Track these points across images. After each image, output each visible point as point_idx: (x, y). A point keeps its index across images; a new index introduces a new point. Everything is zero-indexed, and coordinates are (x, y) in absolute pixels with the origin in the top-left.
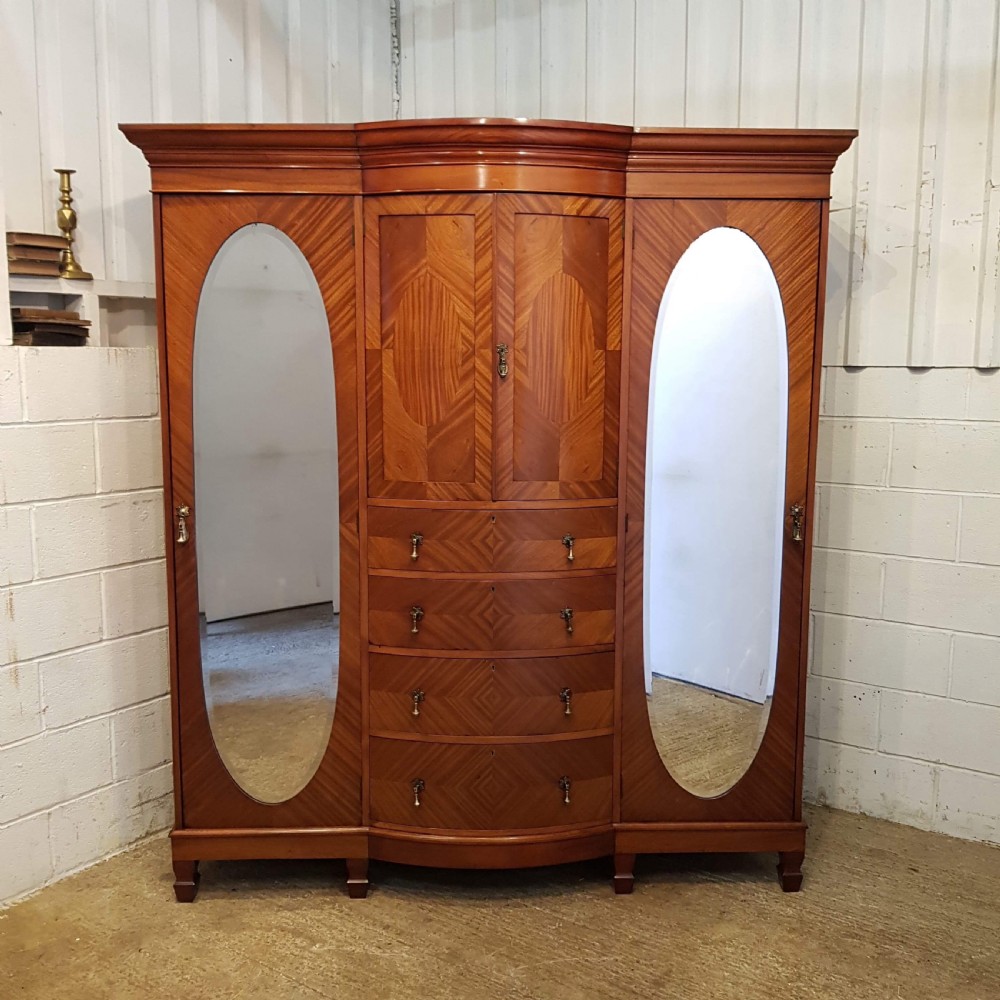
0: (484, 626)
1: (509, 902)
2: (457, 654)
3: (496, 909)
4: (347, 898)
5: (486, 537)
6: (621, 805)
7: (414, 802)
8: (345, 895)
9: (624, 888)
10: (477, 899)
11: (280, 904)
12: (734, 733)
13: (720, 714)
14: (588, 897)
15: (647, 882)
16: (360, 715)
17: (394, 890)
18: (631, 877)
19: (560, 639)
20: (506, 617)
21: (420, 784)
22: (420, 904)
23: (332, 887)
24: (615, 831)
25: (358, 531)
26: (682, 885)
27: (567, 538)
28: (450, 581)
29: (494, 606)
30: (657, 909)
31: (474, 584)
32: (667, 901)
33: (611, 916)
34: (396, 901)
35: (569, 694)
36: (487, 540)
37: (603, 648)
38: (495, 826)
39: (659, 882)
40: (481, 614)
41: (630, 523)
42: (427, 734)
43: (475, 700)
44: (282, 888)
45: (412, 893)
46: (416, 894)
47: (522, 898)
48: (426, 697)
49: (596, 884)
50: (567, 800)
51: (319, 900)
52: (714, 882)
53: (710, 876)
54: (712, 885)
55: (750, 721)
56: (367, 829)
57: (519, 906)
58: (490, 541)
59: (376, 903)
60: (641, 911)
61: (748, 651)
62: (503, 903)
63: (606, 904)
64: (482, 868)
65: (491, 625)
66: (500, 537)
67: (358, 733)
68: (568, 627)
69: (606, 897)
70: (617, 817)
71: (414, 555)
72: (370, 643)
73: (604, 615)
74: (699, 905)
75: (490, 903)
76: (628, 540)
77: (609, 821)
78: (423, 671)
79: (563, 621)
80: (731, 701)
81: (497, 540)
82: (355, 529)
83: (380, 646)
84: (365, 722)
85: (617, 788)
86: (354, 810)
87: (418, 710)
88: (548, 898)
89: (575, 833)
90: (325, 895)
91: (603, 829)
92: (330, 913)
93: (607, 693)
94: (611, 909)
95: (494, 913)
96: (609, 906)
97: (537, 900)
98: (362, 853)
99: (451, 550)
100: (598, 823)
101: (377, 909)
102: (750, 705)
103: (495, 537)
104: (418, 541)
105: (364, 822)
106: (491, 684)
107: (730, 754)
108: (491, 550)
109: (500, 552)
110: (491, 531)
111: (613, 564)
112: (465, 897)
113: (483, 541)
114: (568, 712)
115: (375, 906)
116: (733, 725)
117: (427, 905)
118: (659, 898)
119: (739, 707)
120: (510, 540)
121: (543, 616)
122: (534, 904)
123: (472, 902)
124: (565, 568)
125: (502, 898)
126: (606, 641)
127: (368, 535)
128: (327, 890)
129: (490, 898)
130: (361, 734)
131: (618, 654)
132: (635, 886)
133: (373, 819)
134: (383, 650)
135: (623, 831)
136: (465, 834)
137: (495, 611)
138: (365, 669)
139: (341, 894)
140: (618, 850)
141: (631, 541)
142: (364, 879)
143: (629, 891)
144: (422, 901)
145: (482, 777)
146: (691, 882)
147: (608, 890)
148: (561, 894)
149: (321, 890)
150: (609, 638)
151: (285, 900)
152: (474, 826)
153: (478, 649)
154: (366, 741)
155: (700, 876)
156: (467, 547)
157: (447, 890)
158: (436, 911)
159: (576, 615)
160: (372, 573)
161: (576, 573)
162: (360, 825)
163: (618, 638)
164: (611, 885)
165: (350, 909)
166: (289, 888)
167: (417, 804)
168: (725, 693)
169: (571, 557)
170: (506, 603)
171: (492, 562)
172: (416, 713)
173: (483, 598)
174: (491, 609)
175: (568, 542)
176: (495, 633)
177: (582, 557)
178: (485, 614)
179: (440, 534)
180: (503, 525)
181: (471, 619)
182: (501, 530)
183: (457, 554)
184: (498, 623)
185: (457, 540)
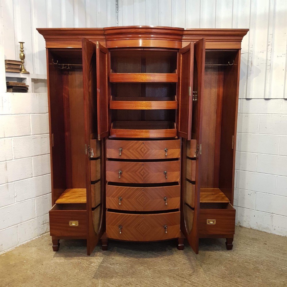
0: (140, 176)
5: (141, 149)
8: (101, 250)
9: (181, 248)
14: (171, 251)
15: (188, 247)
18: (183, 245)
19: (163, 180)
20: (147, 173)
27: (166, 149)
29: (143, 170)
30: (190, 254)
36: (142, 150)
40: (139, 173)
43: (138, 200)
46: (121, 250)
47: (152, 251)
48: (123, 199)
50: (166, 232)
52: (207, 247)
59: (110, 252)
60: (186, 255)
62: (146, 252)
65: (142, 176)
66: (145, 149)
68: (166, 176)
69: (176, 251)
71: (120, 154)
73: (177, 173)
74: (203, 253)
78: (122, 191)
79: (164, 175)
81: (145, 150)
92: (97, 255)
93: (178, 198)
95: (144, 255)
96: (177, 253)
99: (131, 153)
103: (144, 149)
104: (121, 150)
106: (143, 195)
108: (143, 153)
109: (146, 153)
110: (143, 147)
111: (179, 157)
113: (141, 150)
114: (166, 204)
120: (149, 150)
121: (159, 173)
123: (137, 252)
132: (184, 248)
137: (144, 172)
145: (140, 225)
150: (178, 180)
152: (138, 240)
156: (136, 151)
158: (127, 254)
159: (168, 173)
165: (103, 253)
167: (120, 233)
169: (166, 155)
170: (147, 169)
171: (143, 156)
172: (120, 204)
173: (140, 168)
174: (142, 171)
175: (166, 151)
176: (144, 178)
177: (170, 155)
178: (141, 173)
179: (128, 148)
180: (146, 145)
181: (136, 174)
182: (146, 147)
183: (133, 154)
184: (145, 175)
185: (133, 150)
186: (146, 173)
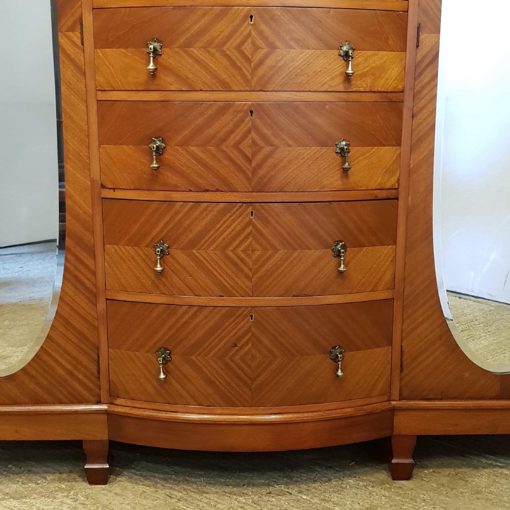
0: (240, 161)
1: (271, 489)
2: (207, 196)
3: (256, 498)
4: (86, 485)
5: (242, 43)
6: (401, 380)
7: (159, 374)
8: (84, 481)
9: (401, 474)
10: (234, 486)
11: (7, 491)
12: (485, 326)
13: (468, 311)
14: (361, 484)
15: (426, 467)
16: (94, 274)
17: (141, 475)
18: (410, 461)
19: (334, 180)
20: (268, 149)
21: (166, 354)
22: (168, 491)
23: (71, 472)
24: (394, 410)
25: (83, 44)
26: (465, 470)
27: (345, 48)
28: (197, 103)
29: (253, 134)
30: (442, 497)
31: (227, 106)
32: (452, 489)
33: (391, 506)
34: (141, 488)
35: (344, 247)
36: (243, 48)
37: (384, 194)
38: (255, 403)
39: (438, 466)
40: (236, 146)
41: (422, 37)
42: (172, 295)
43: (231, 254)
44: (14, 473)
45: (160, 479)
46: (165, 480)
47: (287, 484)
48: (172, 251)
49: (368, 469)
50: (340, 373)
51: (53, 486)
52: (501, 467)
53: (496, 461)
54: (500, 470)
55: (498, 317)
56: (105, 407)
57: (282, 494)
58: (247, 48)
59: (118, 490)
60: (424, 501)
61: (493, 255)
62: (264, 490)
63: (383, 492)
64: (240, 450)
65: (249, 161)
66: (260, 42)
67: (92, 296)
68: (344, 163)
69: (382, 483)
70: (396, 393)
71: (151, 66)
72: (103, 187)
73: (387, 153)
74: (491, 493)
75: (249, 490)
76: (419, 57)
77: (386, 398)
78: (167, 218)
79: (338, 158)
80: (475, 301)
81: (256, 48)
82: (79, 42)
83: (114, 189)
84: (101, 284)
85: (396, 361)
86: (91, 385)
87: (161, 266)
88: (316, 485)
89: (348, 411)
90: (60, 481)
91: (380, 406)
92: (62, 502)
93: (387, 250)
94: (389, 497)
95: (253, 502)
96: (387, 494)
97: (304, 487)
98: (100, 433)
99: (198, 61)
100: (374, 400)
101: (118, 498)
102: (494, 304)
103: (253, 43)
104: (154, 48)
105: (102, 400)
106: (249, 234)
107: (486, 344)
108: (248, 60)
109: (261, 62)
110: (249, 35)
111: (400, 87)
112: (221, 484)
113: (238, 48)
114: (342, 268)
115: (116, 494)
116: (482, 320)
117: (176, 493)
118: (443, 485)
119: (483, 306)
120: (273, 47)
121: (315, 149)
122: (300, 492)
123: (228, 489)
124: (341, 88)
125: (263, 484)
126: (388, 185)
127: (95, 48)
128: (65, 476)
129: (248, 485)
130: (95, 296)
131: (401, 203)
132: (415, 472)
133: (113, 396)
134: (119, 194)
135: (401, 409)
136: (220, 411)
137: (253, 141)
138: (98, 219)
139: (80, 479)
140: (396, 431)
141: (422, 60)
142: (104, 463)
143: (408, 477)
144: (171, 488)
145: (239, 345)
146: (476, 467)
147: (383, 476)
148: (330, 480)
149: (57, 476)
150: (392, 181)
151: (14, 486)
152: (231, 402)
153: (233, 190)
154: (102, 305)
155: (484, 460)
156: (218, 54)
157: (201, 475)
158: (186, 500)
159: (354, 150)
160: (102, 96)
161: (354, 96)
162: (99, 402)
163: (403, 183)
164: (385, 470)
165: (87, 497)
166: (22, 472)
167: (162, 376)
168: (468, 295)
169: (350, 71)
170: (267, 132)
171: (249, 77)
172: (159, 268)
173: (237, 125)
174: (248, 141)
175: (347, 53)
176: (255, 171)
177: (363, 75)
178: (241, 146)
179: (183, 39)
180: (263, 27)
181: (224, 152)
182: (261, 33)
183: (204, 66)
184: (260, 157)
185: (206, 47)
186: (262, 148)
